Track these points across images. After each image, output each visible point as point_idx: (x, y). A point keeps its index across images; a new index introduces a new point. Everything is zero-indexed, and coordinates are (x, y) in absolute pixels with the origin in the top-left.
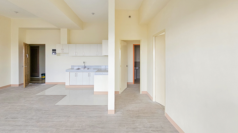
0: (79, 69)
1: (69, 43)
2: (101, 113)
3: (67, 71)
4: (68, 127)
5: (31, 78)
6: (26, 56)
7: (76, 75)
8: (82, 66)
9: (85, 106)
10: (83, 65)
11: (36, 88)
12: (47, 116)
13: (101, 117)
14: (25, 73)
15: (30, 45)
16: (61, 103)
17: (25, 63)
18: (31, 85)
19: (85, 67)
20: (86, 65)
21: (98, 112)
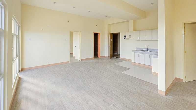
0: (142, 51)
1: (135, 30)
2: (151, 90)
3: (132, 51)
4: (125, 87)
5: (113, 54)
6: (111, 40)
7: (139, 56)
8: (145, 49)
9: (141, 80)
10: (146, 47)
11: (115, 60)
12: (116, 77)
13: (150, 92)
14: (110, 50)
15: (112, 33)
16: (125, 72)
17: (110, 44)
18: (113, 58)
19: (148, 50)
20: (148, 48)
21: (149, 88)
